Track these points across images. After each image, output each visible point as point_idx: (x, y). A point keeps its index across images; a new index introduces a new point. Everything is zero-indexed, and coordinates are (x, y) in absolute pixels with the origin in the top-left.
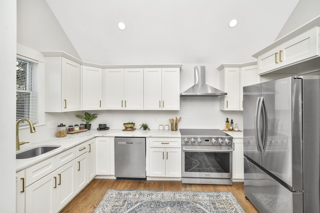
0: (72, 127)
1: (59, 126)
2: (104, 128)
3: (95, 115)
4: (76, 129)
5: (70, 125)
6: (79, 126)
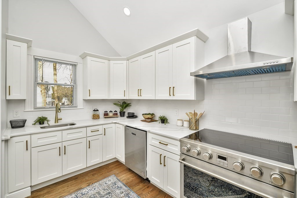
0: (107, 113)
1: (94, 110)
2: (132, 116)
3: (129, 104)
4: (111, 114)
5: (106, 110)
6: (113, 112)
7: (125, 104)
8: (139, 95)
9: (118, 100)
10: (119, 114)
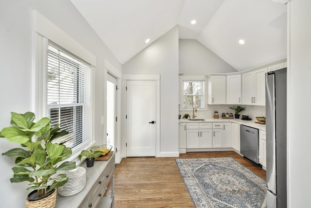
0: (224, 114)
1: (215, 112)
2: (247, 118)
3: (243, 108)
4: (227, 116)
5: (223, 112)
6: (229, 114)
7: (240, 109)
8: (253, 102)
9: (234, 106)
10: (234, 116)
